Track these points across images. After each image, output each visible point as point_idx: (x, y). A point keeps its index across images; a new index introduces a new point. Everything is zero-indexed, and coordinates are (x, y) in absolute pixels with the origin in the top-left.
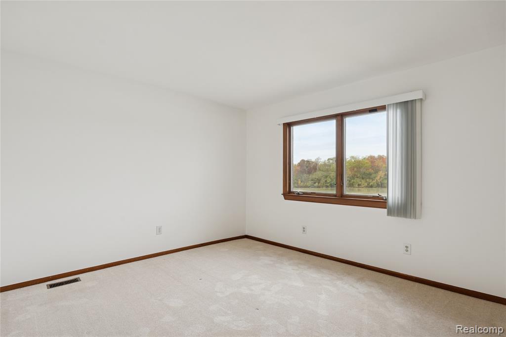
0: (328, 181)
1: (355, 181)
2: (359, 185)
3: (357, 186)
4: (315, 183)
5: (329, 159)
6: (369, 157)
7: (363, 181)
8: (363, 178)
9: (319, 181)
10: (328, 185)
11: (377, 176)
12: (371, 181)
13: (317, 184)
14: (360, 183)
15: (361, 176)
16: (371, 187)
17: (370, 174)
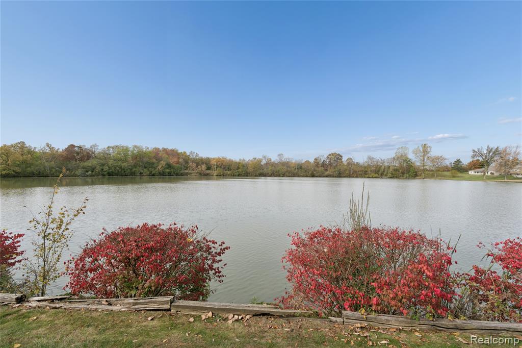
0: (105, 170)
1: (136, 169)
2: (140, 173)
3: (138, 174)
4: (87, 172)
5: (109, 147)
6: (154, 149)
7: (145, 170)
8: (145, 167)
9: (93, 169)
10: (105, 173)
11: (158, 166)
12: (153, 170)
13: (90, 172)
14: (142, 171)
15: (143, 165)
16: (153, 175)
17: (153, 164)
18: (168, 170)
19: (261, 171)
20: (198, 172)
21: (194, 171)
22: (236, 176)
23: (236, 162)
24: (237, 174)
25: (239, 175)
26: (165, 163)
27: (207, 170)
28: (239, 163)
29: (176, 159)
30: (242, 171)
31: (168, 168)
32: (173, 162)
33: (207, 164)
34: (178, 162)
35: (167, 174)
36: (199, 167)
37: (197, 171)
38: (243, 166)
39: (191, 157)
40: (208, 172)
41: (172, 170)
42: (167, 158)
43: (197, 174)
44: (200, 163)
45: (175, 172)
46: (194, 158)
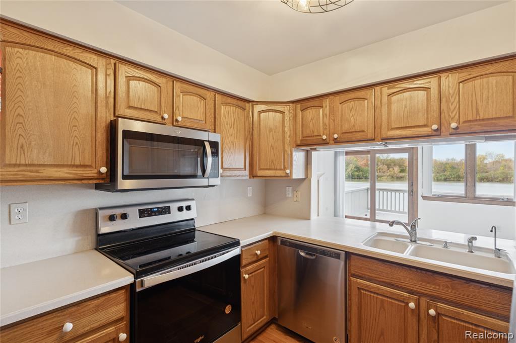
18: (357, 173)
19: (484, 175)
21: (385, 174)
22: (441, 180)
23: (442, 164)
24: (443, 178)
25: (445, 180)
26: (354, 166)
27: (400, 172)
28: (446, 164)
29: (364, 161)
30: (451, 175)
31: (356, 171)
32: (362, 165)
33: (400, 166)
34: (367, 165)
35: (356, 177)
36: (391, 169)
37: (388, 174)
38: (453, 168)
39: (382, 158)
40: (402, 174)
41: (361, 173)
42: (356, 161)
43: (388, 178)
44: (392, 164)
45: (364, 176)
46: (385, 160)
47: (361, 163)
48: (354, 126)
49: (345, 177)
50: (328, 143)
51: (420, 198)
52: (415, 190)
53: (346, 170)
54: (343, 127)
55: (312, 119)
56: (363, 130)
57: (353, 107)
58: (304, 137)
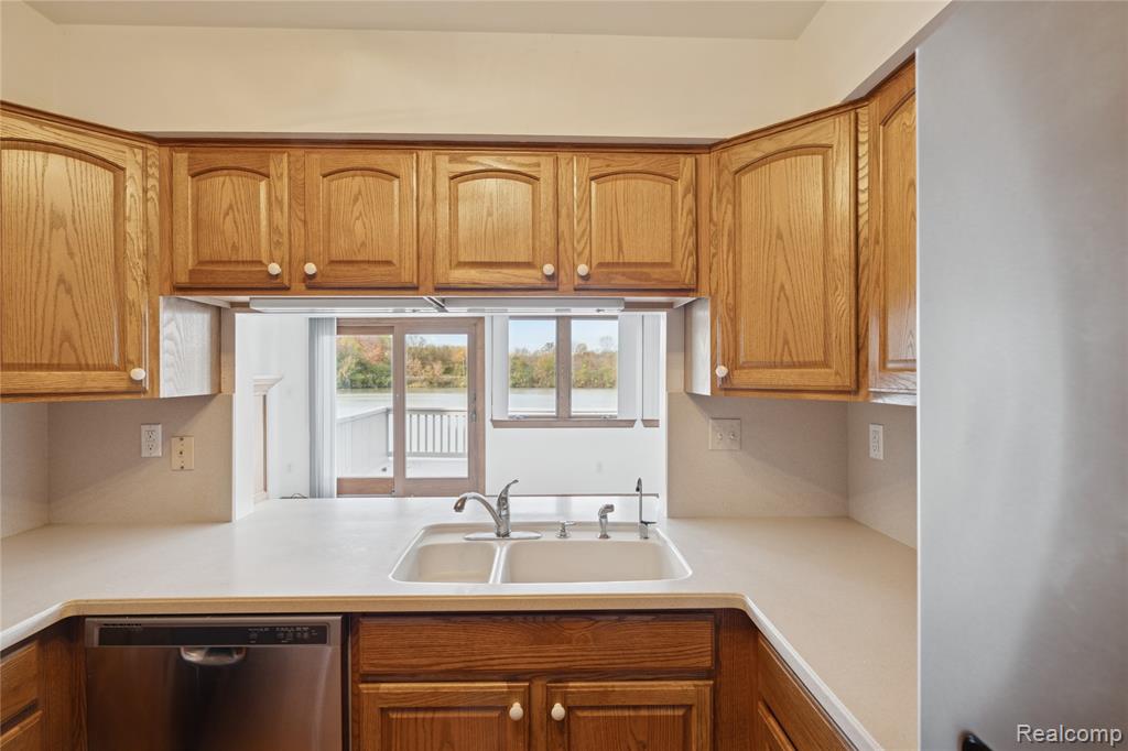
18: (361, 377)
20: (425, 380)
21: (418, 377)
26: (354, 361)
27: (444, 373)
29: (377, 352)
30: (521, 376)
31: (360, 372)
32: (372, 358)
33: (444, 361)
34: (382, 359)
35: (359, 384)
36: (428, 368)
37: (422, 377)
38: (524, 364)
39: (411, 345)
40: (447, 378)
41: (370, 376)
42: (359, 349)
43: (424, 384)
44: (430, 358)
45: (377, 381)
46: (416, 348)
47: (370, 355)
48: (363, 244)
49: (335, 386)
50: (289, 289)
51: (488, 424)
52: (479, 409)
53: (338, 369)
54: (333, 245)
55: (231, 207)
56: (389, 259)
57: (360, 193)
58: (201, 263)
